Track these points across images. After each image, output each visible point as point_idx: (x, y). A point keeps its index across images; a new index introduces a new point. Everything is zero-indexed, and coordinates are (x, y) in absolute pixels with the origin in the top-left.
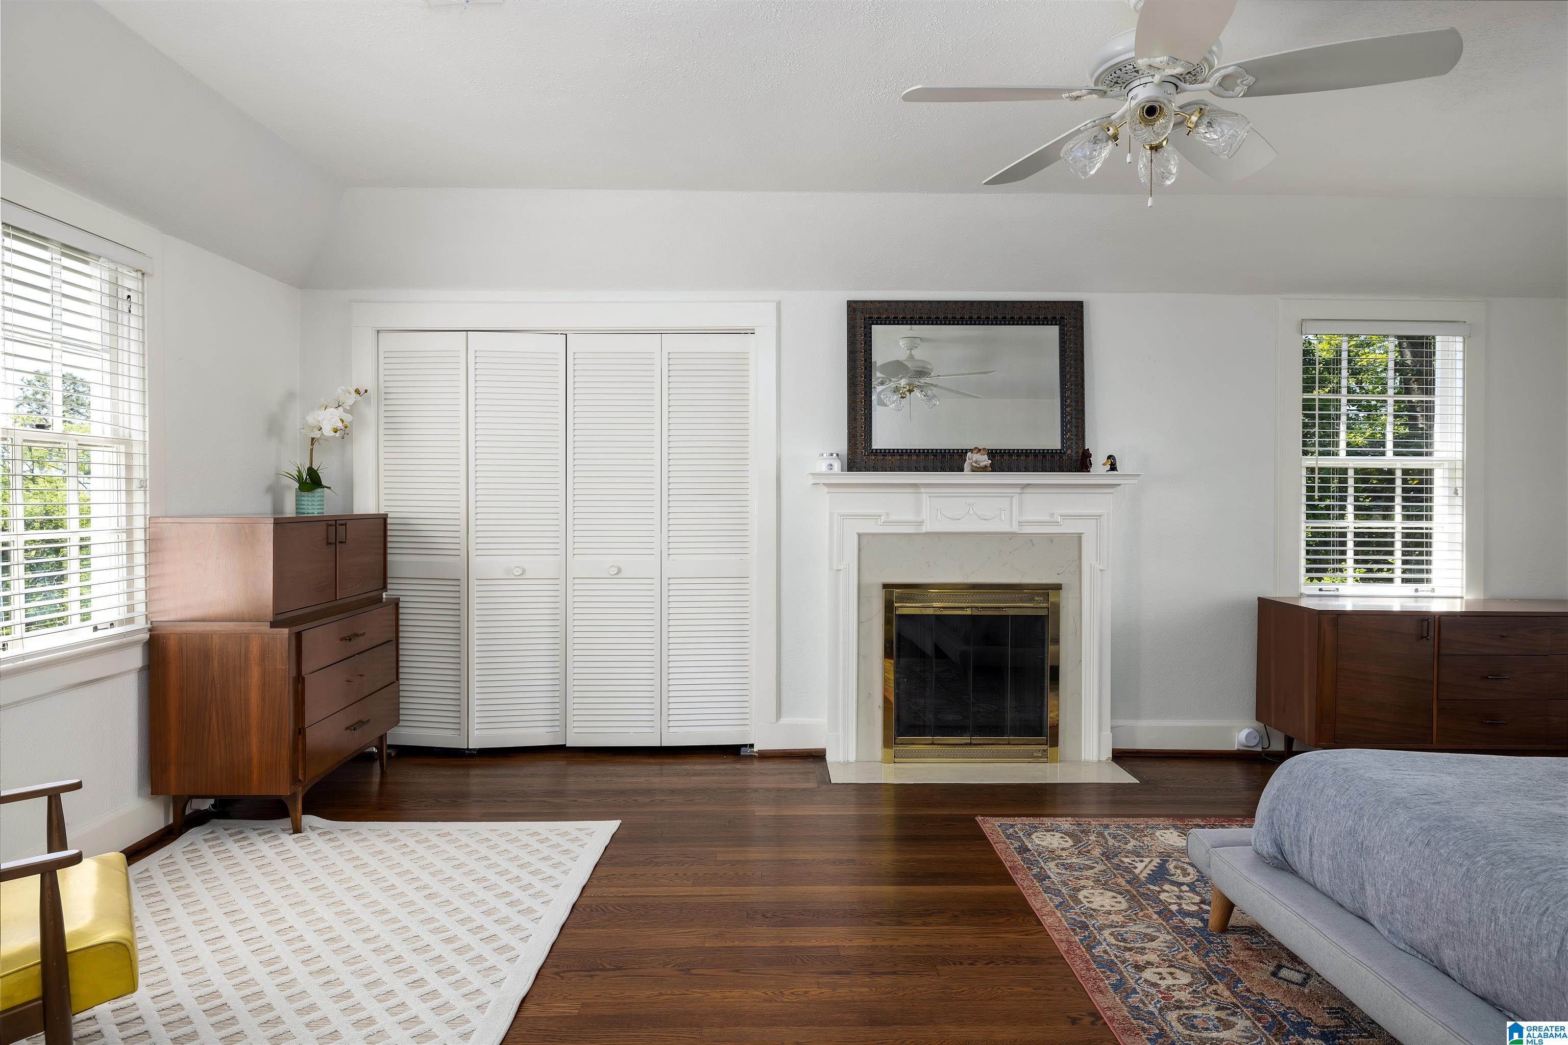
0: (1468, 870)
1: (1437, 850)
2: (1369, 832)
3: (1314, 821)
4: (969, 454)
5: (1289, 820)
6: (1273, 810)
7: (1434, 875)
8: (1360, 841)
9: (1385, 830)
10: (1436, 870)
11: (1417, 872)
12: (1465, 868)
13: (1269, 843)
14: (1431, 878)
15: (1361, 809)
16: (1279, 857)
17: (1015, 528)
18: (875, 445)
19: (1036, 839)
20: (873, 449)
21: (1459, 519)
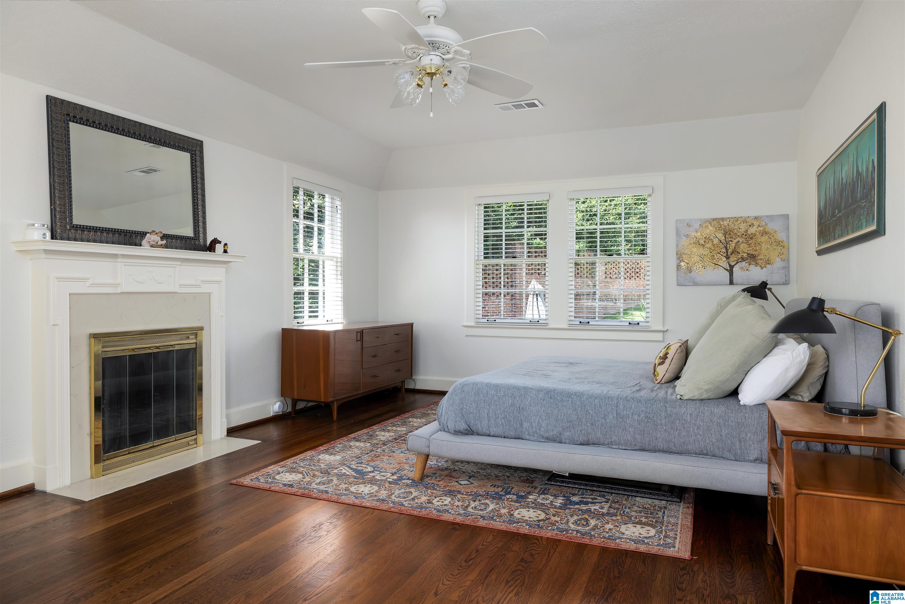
0: (572, 401)
1: (556, 399)
2: (522, 402)
3: (488, 407)
4: (148, 235)
5: (473, 410)
6: (462, 409)
7: (558, 408)
8: (518, 407)
9: (529, 399)
10: (558, 405)
11: (550, 409)
12: (570, 401)
13: (463, 424)
14: (557, 409)
15: (513, 394)
16: (469, 429)
17: (177, 289)
18: (75, 222)
19: (282, 479)
20: (74, 225)
21: (340, 286)
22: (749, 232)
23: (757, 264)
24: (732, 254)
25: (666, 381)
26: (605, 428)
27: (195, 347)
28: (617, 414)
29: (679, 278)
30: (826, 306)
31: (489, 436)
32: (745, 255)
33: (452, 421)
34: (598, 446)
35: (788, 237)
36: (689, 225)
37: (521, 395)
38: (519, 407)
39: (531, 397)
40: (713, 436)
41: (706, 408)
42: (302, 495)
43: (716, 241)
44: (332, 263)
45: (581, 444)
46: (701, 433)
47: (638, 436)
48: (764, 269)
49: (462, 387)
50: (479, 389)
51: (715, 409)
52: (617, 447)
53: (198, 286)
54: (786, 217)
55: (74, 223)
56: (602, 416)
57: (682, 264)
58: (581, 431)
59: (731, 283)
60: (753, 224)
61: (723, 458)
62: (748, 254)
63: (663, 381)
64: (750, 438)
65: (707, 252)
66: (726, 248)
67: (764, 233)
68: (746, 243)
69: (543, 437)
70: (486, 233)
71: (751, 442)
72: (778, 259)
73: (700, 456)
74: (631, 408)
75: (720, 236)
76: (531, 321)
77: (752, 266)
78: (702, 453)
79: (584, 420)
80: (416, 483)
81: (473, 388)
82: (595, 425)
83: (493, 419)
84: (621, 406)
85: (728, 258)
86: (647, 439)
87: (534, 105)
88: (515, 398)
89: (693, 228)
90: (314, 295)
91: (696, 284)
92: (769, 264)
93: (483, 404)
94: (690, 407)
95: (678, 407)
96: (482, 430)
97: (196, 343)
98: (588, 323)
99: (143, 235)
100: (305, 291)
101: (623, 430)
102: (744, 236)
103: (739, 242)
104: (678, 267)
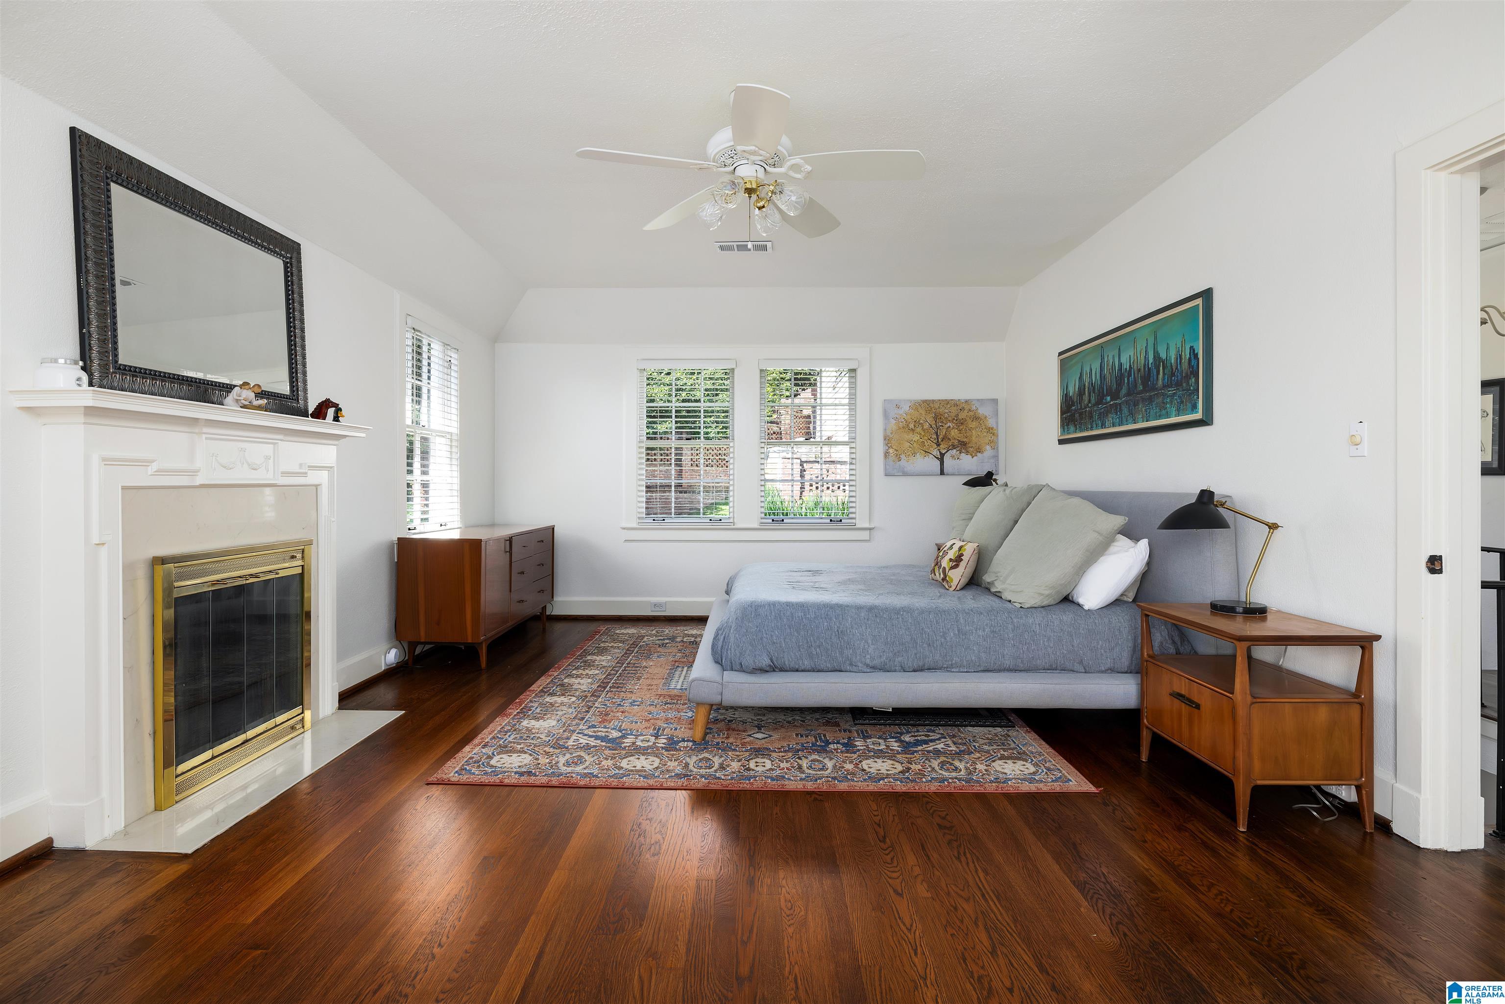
0: (903, 619)
2: (840, 624)
3: (796, 634)
4: (235, 389)
5: (776, 639)
6: (761, 639)
7: (886, 628)
8: (836, 630)
9: (849, 619)
11: (876, 630)
13: (765, 658)
15: (827, 615)
16: (773, 664)
17: (278, 479)
18: (122, 360)
19: (504, 765)
20: (121, 365)
21: (456, 474)
22: (960, 417)
23: (967, 453)
24: (942, 441)
25: (962, 587)
26: (945, 648)
27: (301, 572)
28: (959, 631)
29: (888, 467)
30: (1216, 499)
31: (797, 671)
32: (956, 442)
33: (749, 655)
34: (933, 671)
35: (997, 423)
36: (898, 407)
37: (838, 615)
38: (838, 631)
39: (852, 617)
40: (1064, 647)
41: (1054, 616)
42: (561, 785)
43: (926, 426)
44: (443, 440)
45: (914, 671)
46: (1052, 645)
47: (983, 655)
48: (975, 458)
49: (756, 610)
50: (780, 611)
51: (1064, 616)
52: (957, 670)
53: (305, 474)
54: (995, 401)
55: (120, 362)
56: (941, 634)
57: (891, 451)
58: (916, 654)
59: (942, 473)
60: (963, 408)
61: (1073, 671)
62: (959, 441)
63: (958, 588)
64: (1102, 646)
65: (916, 437)
66: (937, 433)
67: (976, 418)
68: (957, 429)
69: (867, 666)
70: (649, 407)
71: (1102, 651)
72: (988, 447)
73: (1048, 671)
74: (974, 622)
75: (930, 419)
76: (711, 520)
77: (962, 454)
78: (1052, 668)
79: (919, 641)
80: (701, 745)
81: (770, 610)
82: (933, 646)
83: (803, 648)
84: (962, 621)
85: (938, 445)
86: (994, 657)
87: (764, 248)
88: (831, 619)
89: (903, 410)
90: (425, 486)
91: (905, 474)
92: (979, 452)
93: (788, 630)
94: (1037, 616)
95: (1024, 616)
96: (789, 665)
97: (303, 566)
98: (783, 520)
99: (229, 388)
100: (415, 481)
101: (966, 649)
102: (955, 421)
103: (949, 427)
104: (886, 454)
